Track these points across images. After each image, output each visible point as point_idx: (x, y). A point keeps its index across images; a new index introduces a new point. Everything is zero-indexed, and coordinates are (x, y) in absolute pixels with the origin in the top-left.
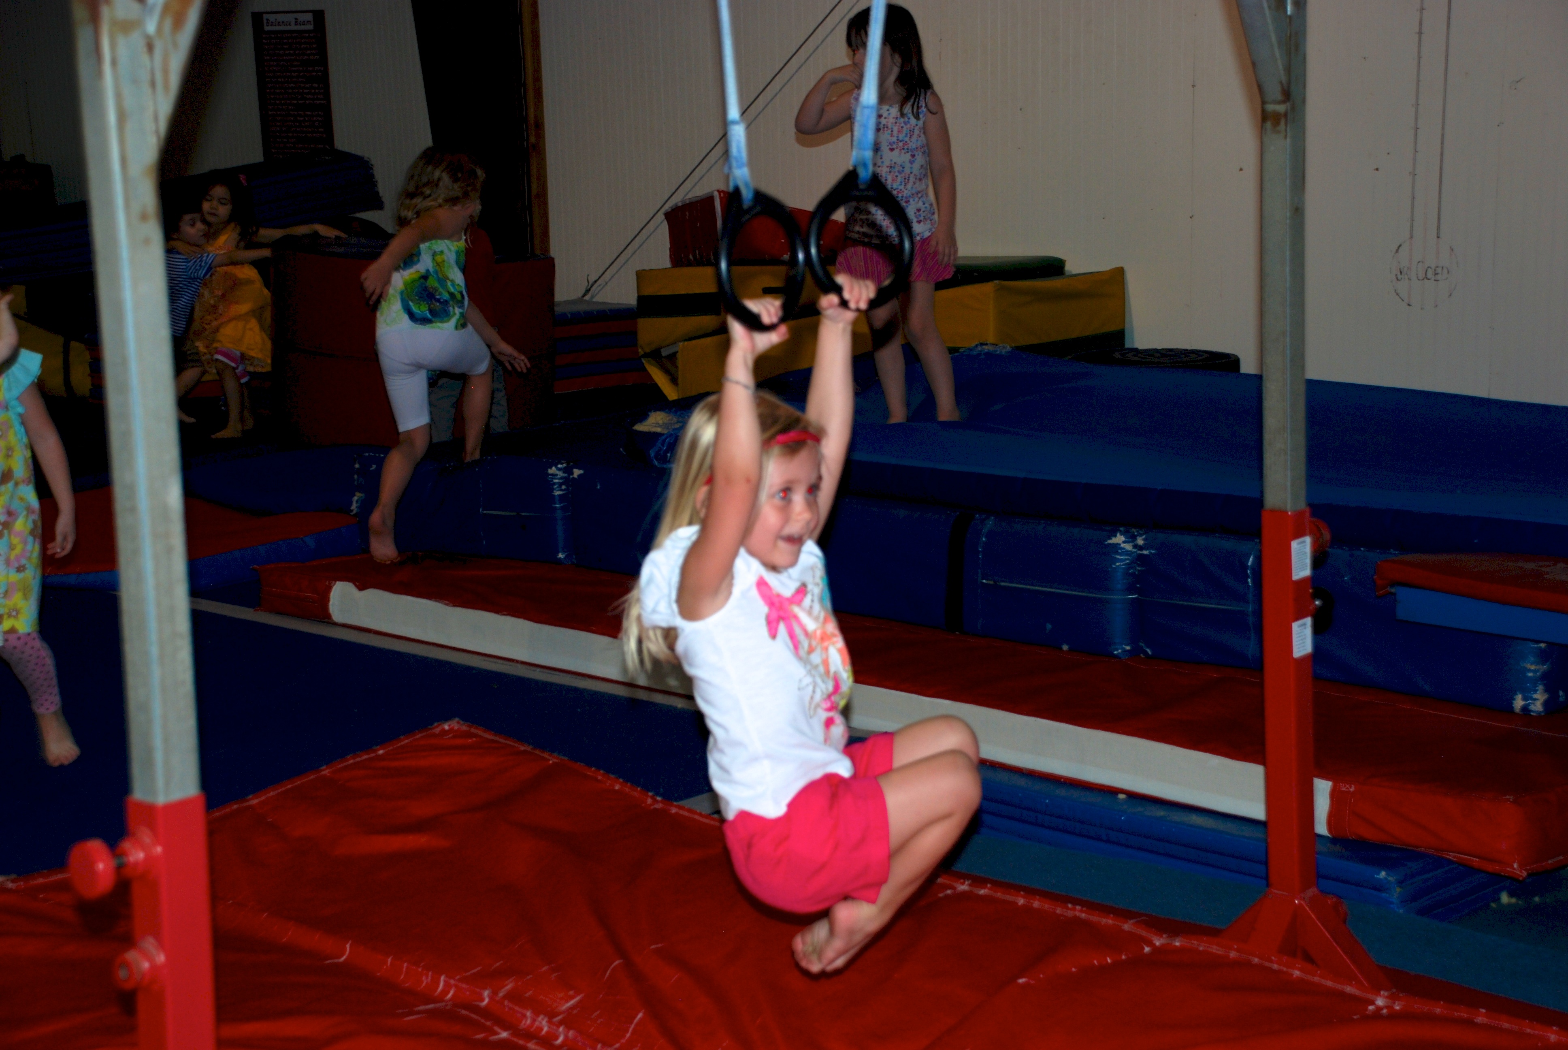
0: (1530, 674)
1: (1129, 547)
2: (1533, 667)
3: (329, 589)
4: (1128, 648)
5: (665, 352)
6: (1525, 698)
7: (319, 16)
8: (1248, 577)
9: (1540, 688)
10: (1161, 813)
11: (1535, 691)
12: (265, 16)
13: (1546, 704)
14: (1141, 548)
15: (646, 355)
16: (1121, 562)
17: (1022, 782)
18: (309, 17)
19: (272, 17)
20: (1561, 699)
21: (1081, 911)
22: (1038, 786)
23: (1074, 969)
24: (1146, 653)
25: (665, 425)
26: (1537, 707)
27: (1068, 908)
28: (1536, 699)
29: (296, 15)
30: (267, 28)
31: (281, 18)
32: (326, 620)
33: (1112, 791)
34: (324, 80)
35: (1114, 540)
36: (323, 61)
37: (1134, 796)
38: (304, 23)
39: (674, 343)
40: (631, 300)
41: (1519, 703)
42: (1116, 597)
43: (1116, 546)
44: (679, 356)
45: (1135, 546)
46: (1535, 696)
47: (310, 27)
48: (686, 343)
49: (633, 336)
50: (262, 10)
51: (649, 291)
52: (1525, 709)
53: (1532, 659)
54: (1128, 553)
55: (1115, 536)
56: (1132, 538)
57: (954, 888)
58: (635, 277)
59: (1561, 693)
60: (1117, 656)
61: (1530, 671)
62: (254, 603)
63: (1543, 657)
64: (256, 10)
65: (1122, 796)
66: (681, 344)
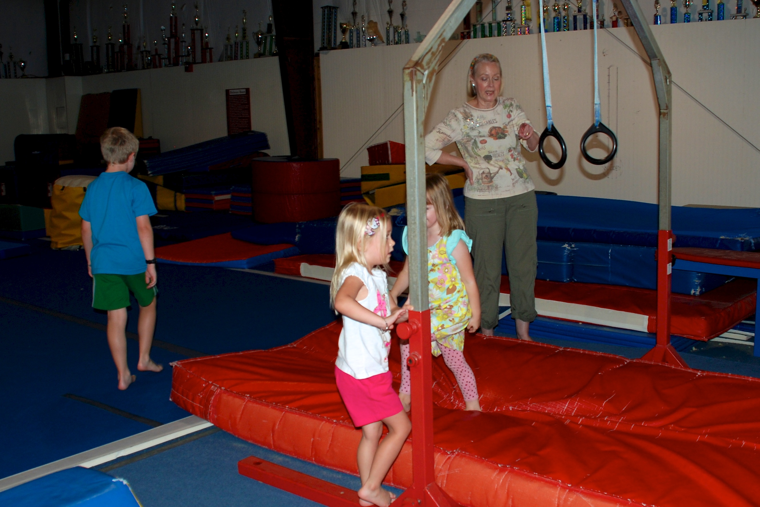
0: (696, 283)
1: (569, 248)
2: (697, 281)
3: (300, 265)
4: (568, 279)
5: (371, 193)
6: (694, 291)
7: (248, 90)
8: (609, 256)
9: (699, 287)
10: (595, 328)
11: (697, 288)
12: (230, 91)
13: (700, 292)
14: (573, 248)
15: (364, 194)
16: (566, 253)
17: (547, 320)
18: (245, 90)
19: (232, 91)
20: (704, 291)
21: (602, 354)
22: (553, 321)
23: (610, 370)
24: (574, 280)
25: (397, 213)
26: (698, 293)
27: (598, 353)
28: (697, 291)
29: (240, 90)
30: (230, 94)
31: (235, 91)
32: (299, 276)
33: (577, 322)
34: (249, 110)
35: (564, 246)
36: (249, 103)
37: (584, 323)
38: (243, 92)
39: (374, 189)
40: (358, 176)
41: (693, 292)
42: (564, 264)
43: (565, 248)
44: (376, 193)
45: (571, 248)
46: (697, 290)
47: (245, 93)
48: (378, 189)
49: (359, 188)
50: (229, 89)
51: (365, 173)
52: (694, 293)
53: (697, 279)
54: (568, 250)
55: (565, 245)
56: (570, 245)
57: (559, 349)
58: (360, 168)
59: (703, 289)
60: (565, 282)
61: (696, 282)
62: (272, 271)
63: (699, 278)
64: (227, 89)
65: (580, 323)
66: (376, 190)
